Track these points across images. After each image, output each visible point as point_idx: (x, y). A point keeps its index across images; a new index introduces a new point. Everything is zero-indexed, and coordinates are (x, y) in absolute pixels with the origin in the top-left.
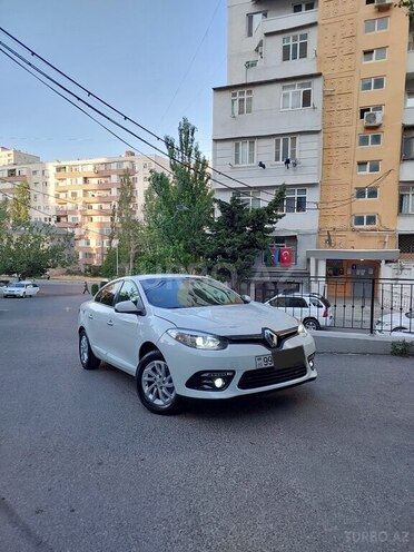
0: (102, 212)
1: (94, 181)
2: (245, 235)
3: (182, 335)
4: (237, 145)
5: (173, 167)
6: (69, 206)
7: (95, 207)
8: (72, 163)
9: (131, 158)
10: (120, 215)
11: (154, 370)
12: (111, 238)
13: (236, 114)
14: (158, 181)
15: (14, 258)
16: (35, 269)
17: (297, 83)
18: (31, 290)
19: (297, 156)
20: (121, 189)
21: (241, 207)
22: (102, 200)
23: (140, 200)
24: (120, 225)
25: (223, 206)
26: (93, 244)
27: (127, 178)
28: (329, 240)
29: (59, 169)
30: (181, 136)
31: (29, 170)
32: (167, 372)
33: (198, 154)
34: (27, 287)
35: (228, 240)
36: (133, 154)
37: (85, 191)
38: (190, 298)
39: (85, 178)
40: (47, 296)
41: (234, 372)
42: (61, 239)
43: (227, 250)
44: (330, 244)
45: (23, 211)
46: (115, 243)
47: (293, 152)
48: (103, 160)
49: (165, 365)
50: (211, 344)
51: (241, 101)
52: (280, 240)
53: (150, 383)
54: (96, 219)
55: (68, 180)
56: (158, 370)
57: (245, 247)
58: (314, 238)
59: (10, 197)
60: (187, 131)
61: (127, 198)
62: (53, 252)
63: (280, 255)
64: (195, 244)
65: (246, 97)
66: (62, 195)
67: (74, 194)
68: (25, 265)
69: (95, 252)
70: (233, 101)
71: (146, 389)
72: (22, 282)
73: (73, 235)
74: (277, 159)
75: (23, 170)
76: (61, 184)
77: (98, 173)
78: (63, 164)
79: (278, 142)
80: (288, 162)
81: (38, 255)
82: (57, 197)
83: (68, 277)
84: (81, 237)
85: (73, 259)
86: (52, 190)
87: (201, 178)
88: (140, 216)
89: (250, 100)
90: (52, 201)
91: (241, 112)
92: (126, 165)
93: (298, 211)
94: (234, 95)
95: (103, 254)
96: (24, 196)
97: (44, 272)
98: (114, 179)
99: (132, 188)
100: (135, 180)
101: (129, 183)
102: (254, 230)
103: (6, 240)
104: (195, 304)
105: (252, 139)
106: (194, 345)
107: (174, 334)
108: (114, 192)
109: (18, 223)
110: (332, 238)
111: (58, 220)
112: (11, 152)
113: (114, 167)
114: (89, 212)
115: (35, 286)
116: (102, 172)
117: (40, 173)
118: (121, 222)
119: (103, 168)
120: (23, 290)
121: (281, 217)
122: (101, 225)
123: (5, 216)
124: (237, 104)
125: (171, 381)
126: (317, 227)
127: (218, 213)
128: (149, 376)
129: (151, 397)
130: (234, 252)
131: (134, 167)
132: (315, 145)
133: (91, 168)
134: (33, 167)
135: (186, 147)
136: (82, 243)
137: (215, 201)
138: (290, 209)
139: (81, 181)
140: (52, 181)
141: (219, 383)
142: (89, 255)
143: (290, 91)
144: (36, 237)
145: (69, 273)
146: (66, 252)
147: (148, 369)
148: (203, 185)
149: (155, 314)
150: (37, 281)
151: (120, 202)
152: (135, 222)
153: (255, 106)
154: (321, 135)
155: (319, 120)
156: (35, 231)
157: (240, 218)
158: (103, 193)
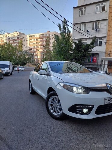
0: (41, 48)
1: (39, 40)
2: (82, 53)
3: (66, 86)
4: (80, 25)
5: (61, 33)
6: (33, 47)
7: (39, 47)
8: (33, 35)
9: (49, 33)
10: (46, 49)
11: (53, 99)
12: (44, 55)
13: (80, 15)
14: (56, 37)
15: (18, 60)
16: (23, 64)
17: (101, 3)
18: (22, 69)
19: (99, 28)
20: (46, 42)
21: (81, 44)
22: (41, 45)
23: (51, 45)
24: (46, 52)
25: (76, 44)
26: (39, 57)
27: (48, 39)
28: (109, 55)
29: (30, 37)
30: (63, 24)
31: (22, 37)
32: (59, 102)
33: (68, 29)
34: (21, 68)
35: (77, 54)
36: (49, 32)
37: (37, 43)
38: (66, 70)
39: (37, 39)
40: (27, 71)
41: (93, 106)
42: (30, 56)
43: (77, 57)
44: (109, 56)
45: (21, 48)
46: (45, 57)
47: (98, 27)
48: (42, 34)
49: (58, 98)
50: (80, 91)
51: (82, 11)
52: (93, 54)
53: (52, 105)
54: (39, 50)
55: (32, 40)
56: (55, 100)
57: (82, 56)
58: (104, 54)
59: (18, 44)
60: (65, 22)
61: (48, 44)
62: (28, 59)
63: (93, 59)
64: (67, 56)
65: (84, 9)
66: (31, 44)
67: (34, 44)
68: (21, 62)
69: (39, 59)
70: (79, 11)
71: (50, 108)
72: (20, 67)
73: (33, 54)
74: (93, 29)
75: (21, 37)
76: (31, 41)
77: (40, 38)
78: (31, 35)
79: (93, 24)
80: (96, 30)
81: (24, 60)
82: (30, 44)
83: (32, 66)
84: (36, 55)
85: (34, 61)
86: (28, 42)
87: (69, 36)
88: (51, 49)
89: (85, 11)
90: (28, 45)
91: (82, 14)
92: (47, 35)
93: (99, 45)
94: (80, 9)
95: (41, 60)
96: (21, 44)
97: (26, 64)
98: (44, 39)
99: (49, 41)
100: (50, 39)
101: (48, 40)
102: (85, 51)
103: (16, 56)
104: (68, 72)
105: (85, 23)
106: (72, 91)
107: (62, 85)
108: (44, 43)
109: (20, 51)
110: (110, 54)
111: (30, 51)
112: (18, 33)
113: (44, 35)
114: (38, 48)
115: (23, 68)
116: (41, 37)
117: (25, 38)
118: (46, 51)
119: (41, 36)
120: (20, 69)
121: (94, 47)
122: (41, 52)
123: (16, 49)
124: (81, 12)
125: (60, 105)
126: (105, 51)
127: (74, 46)
128: (51, 102)
129: (52, 111)
130: (78, 58)
131: (50, 36)
132: (106, 24)
133: (38, 36)
134: (23, 36)
135: (65, 27)
136: (36, 57)
137: (73, 42)
138: (97, 45)
139: (36, 40)
140: (28, 40)
141: (85, 111)
142: (38, 60)
143: (98, 7)
144: (24, 55)
145: (33, 65)
146: (31, 59)
147: (51, 99)
148: (70, 38)
149: (54, 76)
150: (24, 67)
151: (46, 45)
152: (50, 51)
153: (86, 12)
154: (108, 21)
155: (108, 16)
156: (23, 53)
157: (81, 47)
158: (41, 43)
